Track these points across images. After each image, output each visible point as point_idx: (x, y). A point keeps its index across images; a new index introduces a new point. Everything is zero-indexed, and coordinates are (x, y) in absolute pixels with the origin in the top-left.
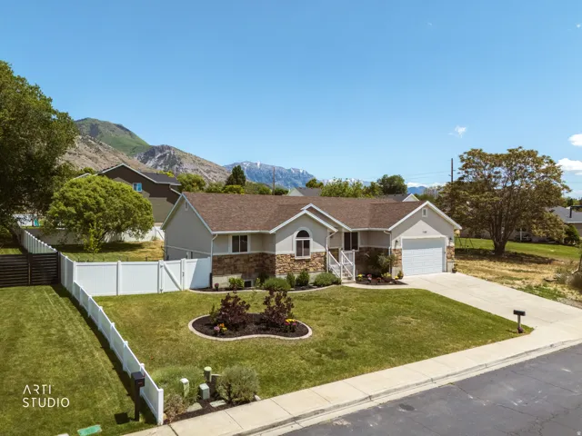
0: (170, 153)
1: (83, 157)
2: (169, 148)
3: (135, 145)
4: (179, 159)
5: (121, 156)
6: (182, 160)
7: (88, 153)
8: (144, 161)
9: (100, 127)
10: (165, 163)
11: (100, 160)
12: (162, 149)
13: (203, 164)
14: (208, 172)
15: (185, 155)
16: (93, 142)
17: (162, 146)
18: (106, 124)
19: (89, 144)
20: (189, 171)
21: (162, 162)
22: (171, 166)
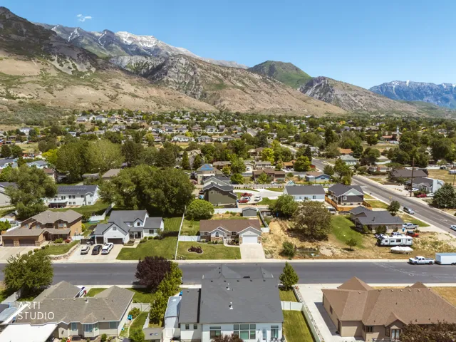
0: (325, 83)
1: (263, 93)
2: (324, 78)
3: (299, 77)
4: (332, 87)
5: (288, 89)
6: (334, 88)
7: (266, 89)
8: (304, 92)
9: (276, 67)
10: (321, 91)
11: (274, 94)
12: (318, 80)
13: (351, 90)
14: (355, 96)
15: (336, 83)
16: (270, 81)
17: (319, 78)
18: (281, 64)
19: (267, 83)
20: (339, 97)
21: (318, 90)
22: (325, 93)
